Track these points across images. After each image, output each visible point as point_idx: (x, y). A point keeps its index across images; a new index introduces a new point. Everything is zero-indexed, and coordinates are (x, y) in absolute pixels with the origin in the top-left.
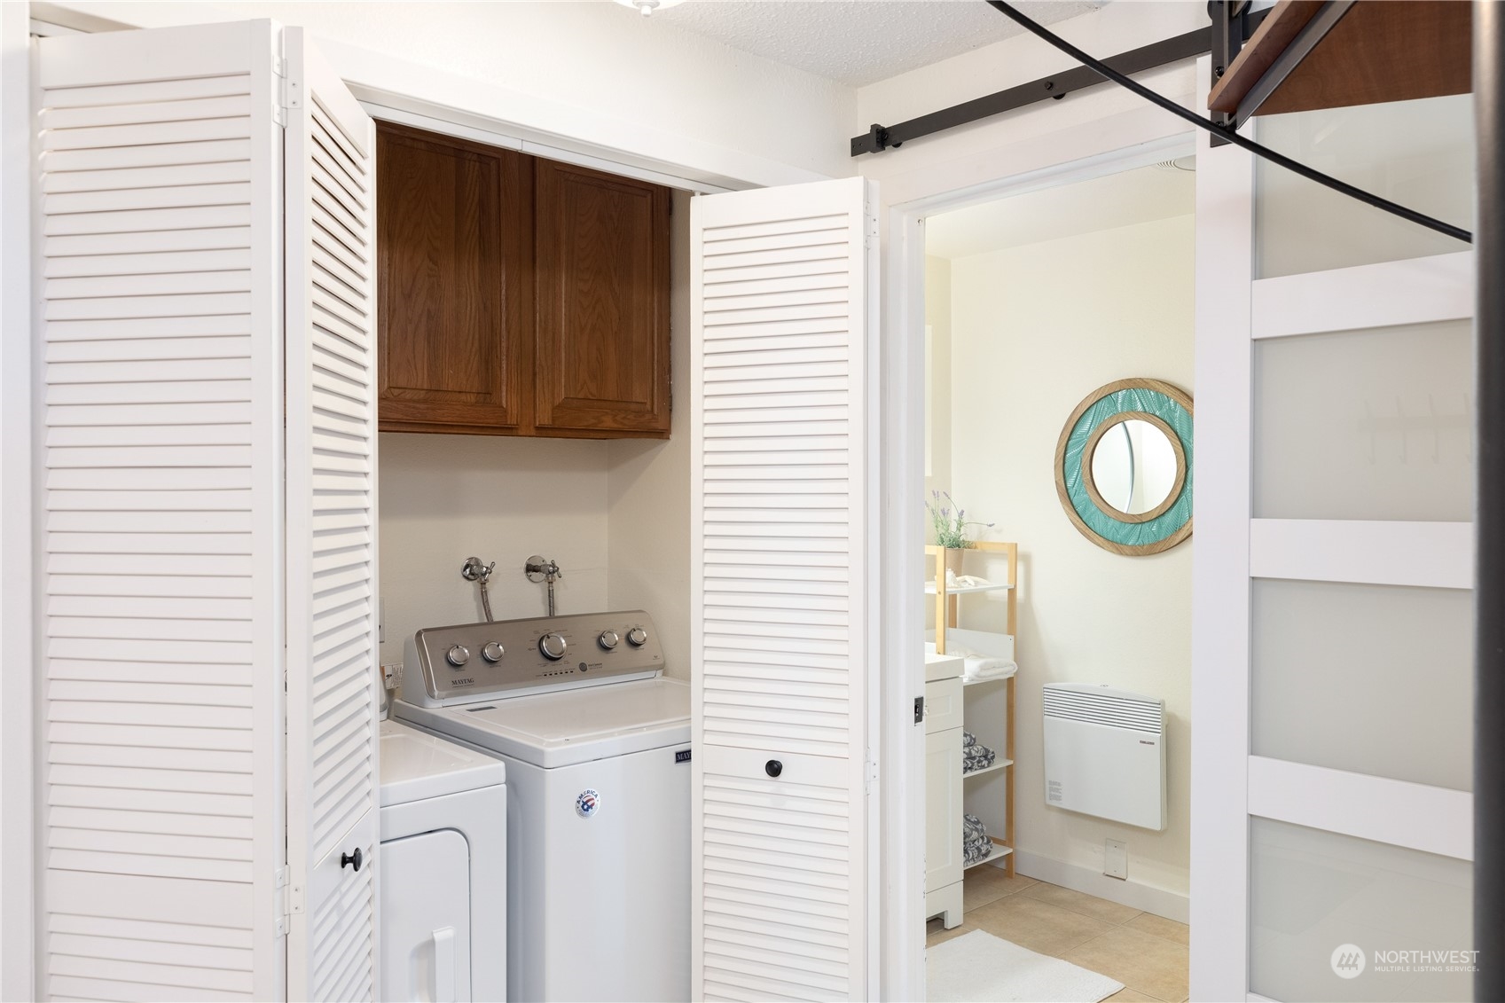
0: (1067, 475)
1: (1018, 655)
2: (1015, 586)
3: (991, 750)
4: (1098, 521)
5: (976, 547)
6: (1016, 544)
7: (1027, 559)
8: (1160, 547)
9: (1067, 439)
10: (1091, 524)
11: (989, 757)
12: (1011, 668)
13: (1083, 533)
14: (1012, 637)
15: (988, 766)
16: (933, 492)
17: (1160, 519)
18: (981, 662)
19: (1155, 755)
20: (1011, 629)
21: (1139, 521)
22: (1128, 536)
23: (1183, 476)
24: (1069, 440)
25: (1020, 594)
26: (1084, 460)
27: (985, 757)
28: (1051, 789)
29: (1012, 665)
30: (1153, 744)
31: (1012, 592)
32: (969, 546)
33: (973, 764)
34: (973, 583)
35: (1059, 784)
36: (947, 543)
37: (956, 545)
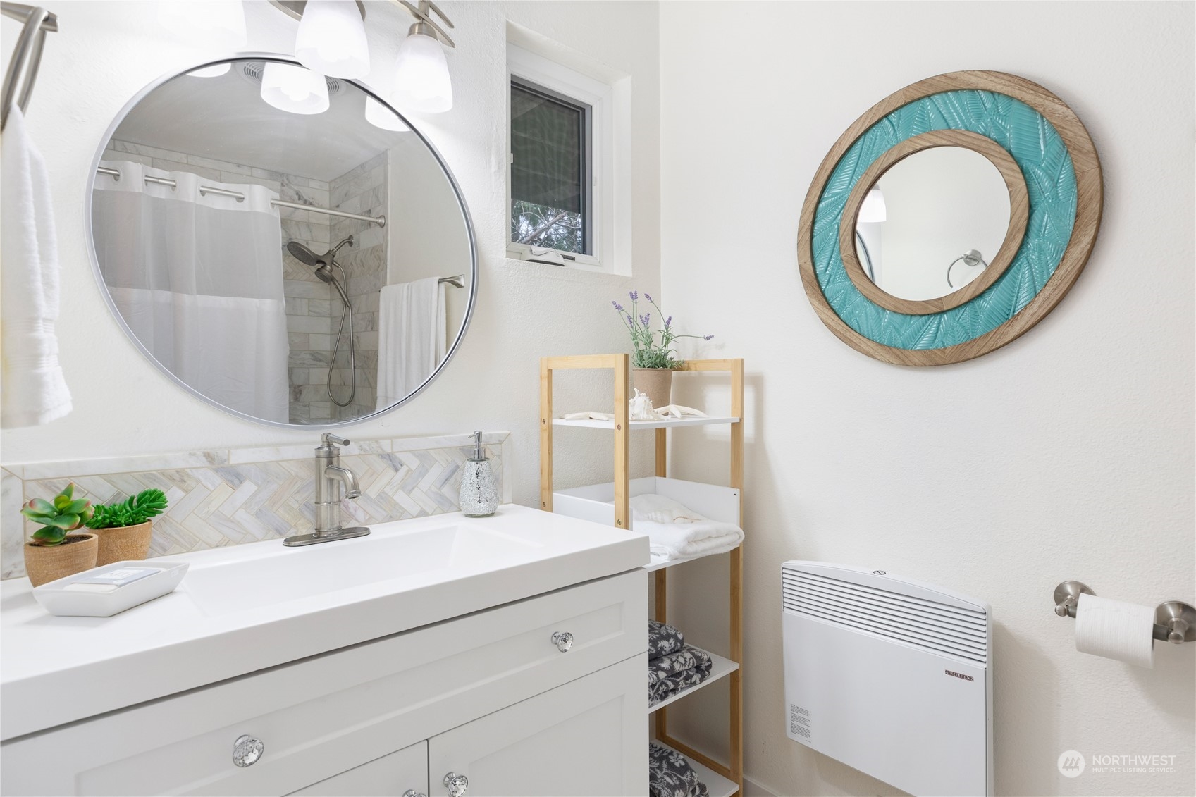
0: (815, 256)
1: (748, 518)
2: (741, 419)
3: (705, 657)
4: (865, 316)
5: (689, 369)
6: (743, 360)
7: (758, 382)
8: (975, 349)
9: (816, 199)
10: (854, 323)
11: (703, 667)
12: (735, 537)
13: (843, 338)
14: (737, 491)
15: (701, 680)
16: (631, 293)
17: (976, 304)
18: (687, 530)
19: (975, 697)
20: (736, 479)
21: (935, 310)
22: (916, 336)
23: (1023, 223)
24: (819, 201)
25: (748, 431)
26: (843, 227)
27: (698, 668)
28: (794, 718)
29: (738, 533)
30: (972, 679)
31: (737, 427)
32: (679, 367)
33: (676, 684)
34: (678, 415)
35: (807, 713)
36: (647, 362)
37: (660, 364)
